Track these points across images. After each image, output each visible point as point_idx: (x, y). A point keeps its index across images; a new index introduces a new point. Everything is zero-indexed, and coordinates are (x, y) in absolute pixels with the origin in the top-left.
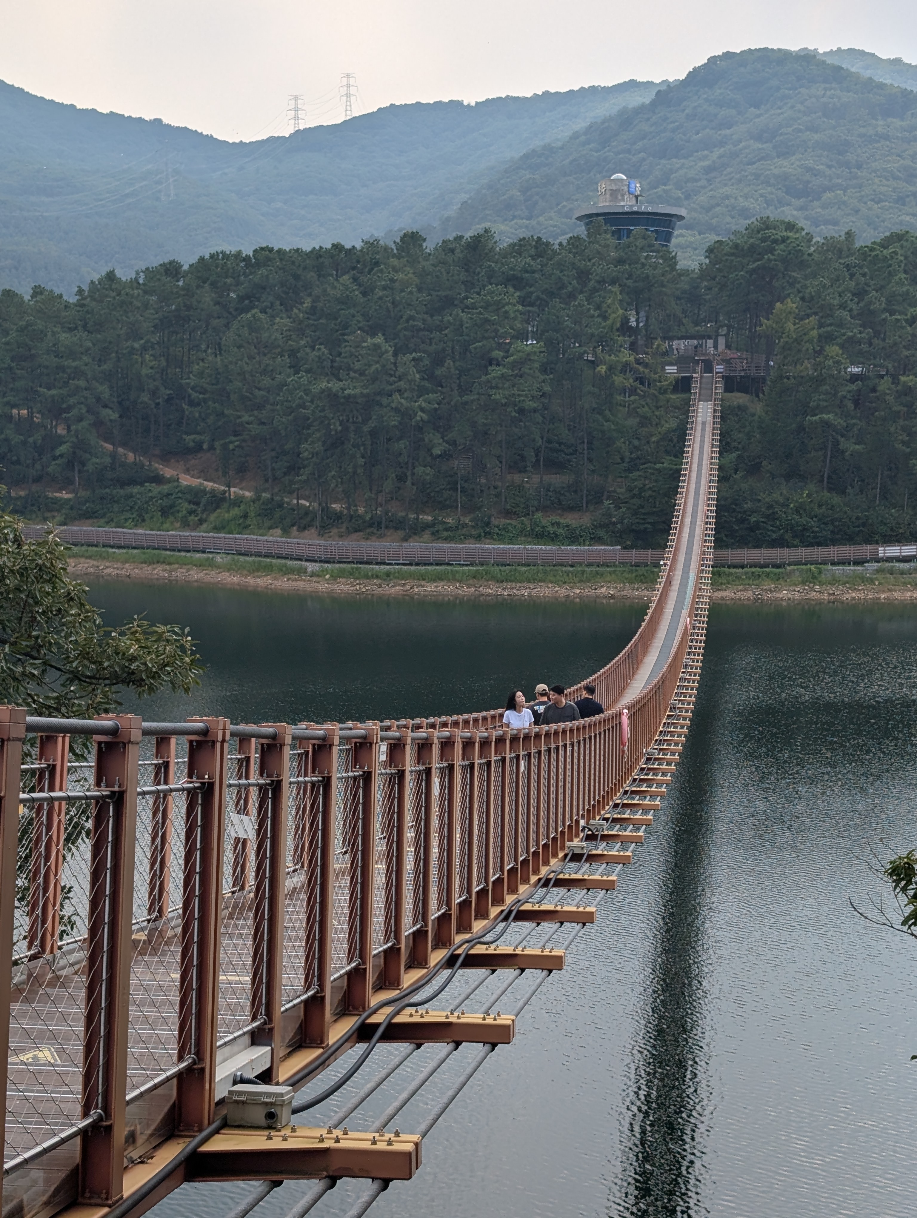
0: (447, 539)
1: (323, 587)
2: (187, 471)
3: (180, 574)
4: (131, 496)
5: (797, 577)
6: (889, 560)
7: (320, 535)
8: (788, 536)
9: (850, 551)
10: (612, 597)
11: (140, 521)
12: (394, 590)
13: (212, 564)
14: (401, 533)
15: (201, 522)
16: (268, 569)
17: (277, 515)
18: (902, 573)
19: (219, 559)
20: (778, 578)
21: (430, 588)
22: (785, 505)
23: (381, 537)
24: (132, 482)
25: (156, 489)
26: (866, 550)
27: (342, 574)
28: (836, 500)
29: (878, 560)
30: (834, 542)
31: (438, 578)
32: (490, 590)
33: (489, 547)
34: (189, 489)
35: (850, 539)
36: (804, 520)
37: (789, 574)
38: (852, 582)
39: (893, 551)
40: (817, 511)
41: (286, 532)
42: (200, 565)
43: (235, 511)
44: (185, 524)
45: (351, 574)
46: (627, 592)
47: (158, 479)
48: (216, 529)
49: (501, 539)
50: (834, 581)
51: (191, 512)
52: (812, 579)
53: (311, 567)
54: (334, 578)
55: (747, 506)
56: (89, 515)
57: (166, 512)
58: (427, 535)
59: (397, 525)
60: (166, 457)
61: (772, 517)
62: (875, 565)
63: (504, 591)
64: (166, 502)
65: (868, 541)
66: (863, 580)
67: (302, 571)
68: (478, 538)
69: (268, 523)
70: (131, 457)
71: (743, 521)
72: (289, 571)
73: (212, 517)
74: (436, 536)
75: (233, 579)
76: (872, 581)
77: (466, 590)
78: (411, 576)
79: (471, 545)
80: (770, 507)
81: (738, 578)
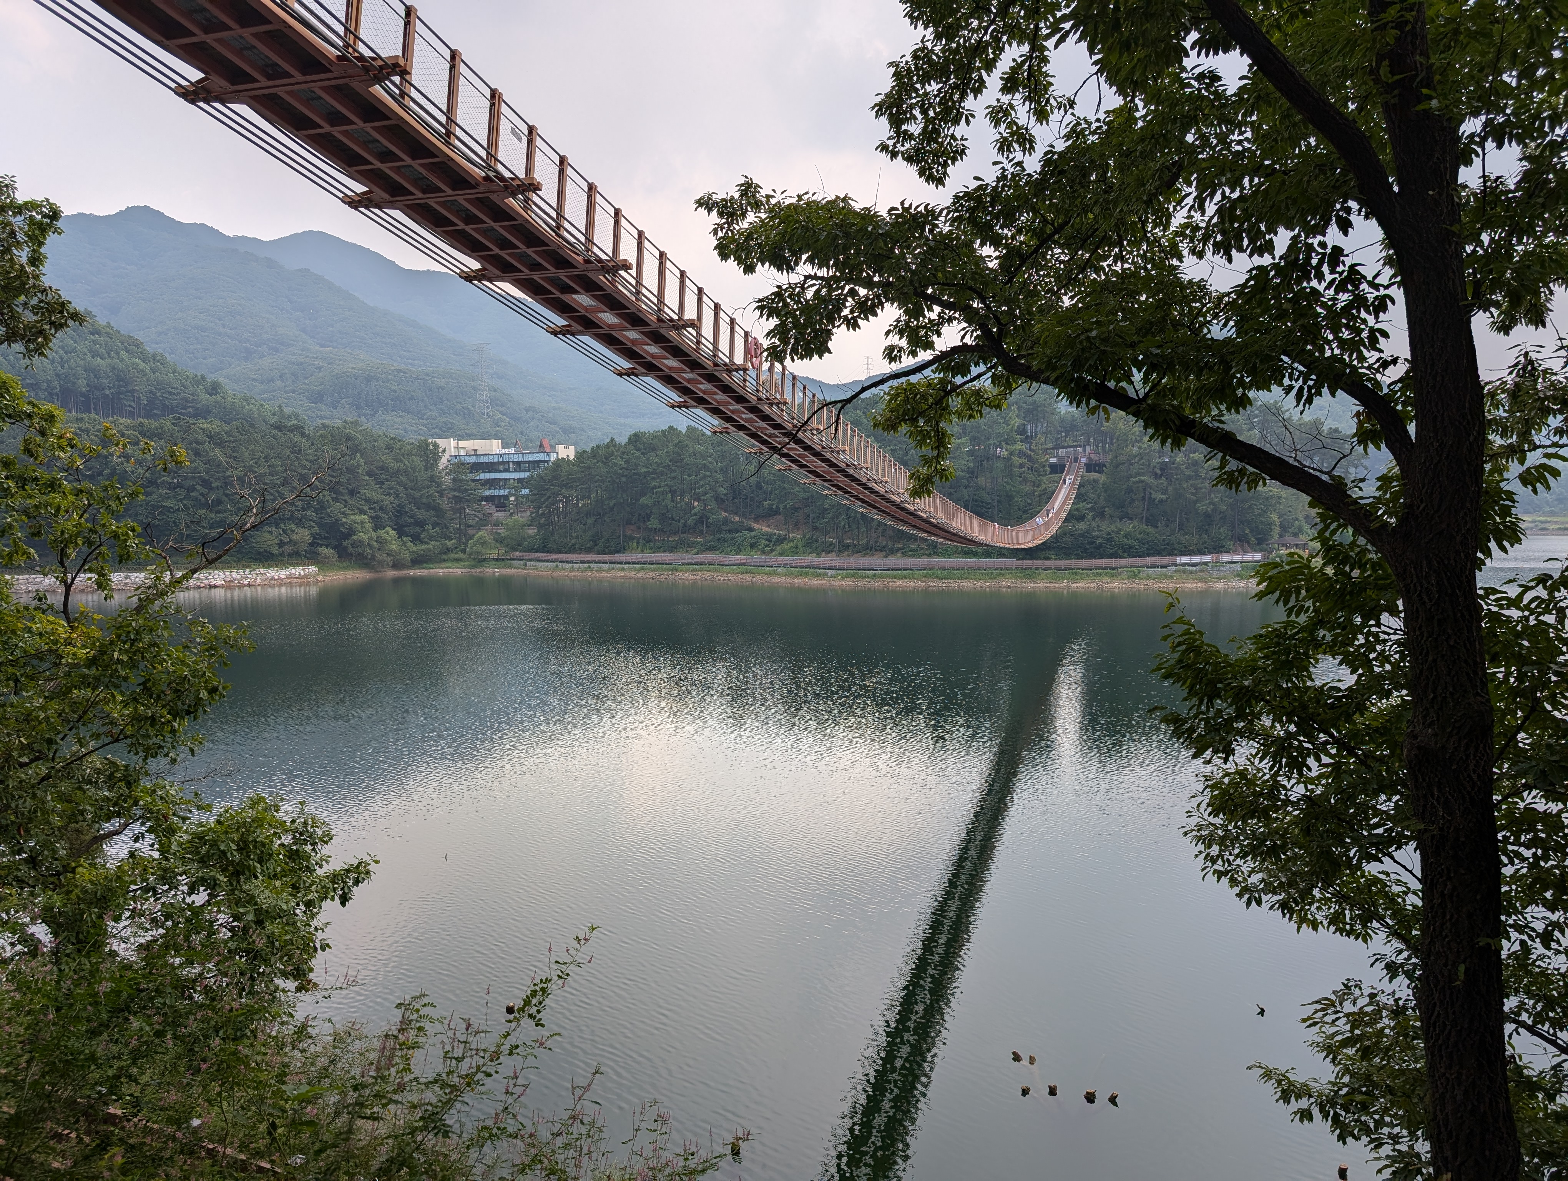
0: (910, 556)
1: (836, 583)
2: (768, 526)
3: (758, 578)
4: (735, 538)
5: (1124, 575)
6: (1184, 565)
7: (837, 555)
8: (1120, 552)
9: (1158, 560)
10: (1009, 587)
11: (739, 551)
12: (877, 584)
13: (776, 573)
14: (884, 553)
15: (772, 551)
16: (806, 575)
17: (815, 545)
18: (1191, 572)
19: (780, 570)
20: (1113, 575)
21: (899, 583)
22: (1118, 533)
23: (872, 555)
24: (737, 531)
25: (748, 534)
26: (1168, 559)
27: (848, 576)
28: (1150, 530)
29: (1176, 565)
30: (1149, 555)
31: (904, 577)
32: (934, 584)
33: (937, 560)
34: (766, 534)
35: (1159, 553)
36: (1129, 542)
37: (1120, 574)
38: (1159, 578)
39: (1185, 559)
40: (1139, 536)
41: (818, 555)
42: (769, 574)
43: (791, 544)
44: (763, 552)
45: (853, 576)
46: (1019, 584)
47: (751, 530)
48: (780, 554)
49: (943, 555)
50: (1148, 577)
51: (766, 546)
52: (1134, 576)
53: (830, 572)
54: (843, 578)
55: (1096, 533)
56: (711, 549)
57: (753, 546)
58: (899, 555)
59: (882, 549)
60: (756, 519)
61: (1110, 540)
62: (1174, 568)
63: (943, 585)
64: (753, 541)
65: (1170, 555)
66: (1166, 576)
67: (826, 575)
68: (929, 555)
69: (809, 550)
70: (737, 519)
71: (1092, 543)
72: (819, 575)
73: (779, 548)
74: (904, 554)
75: (786, 581)
76: (1172, 577)
77: (920, 584)
78: (888, 576)
79: (925, 560)
80: (1109, 534)
81: (1088, 576)
